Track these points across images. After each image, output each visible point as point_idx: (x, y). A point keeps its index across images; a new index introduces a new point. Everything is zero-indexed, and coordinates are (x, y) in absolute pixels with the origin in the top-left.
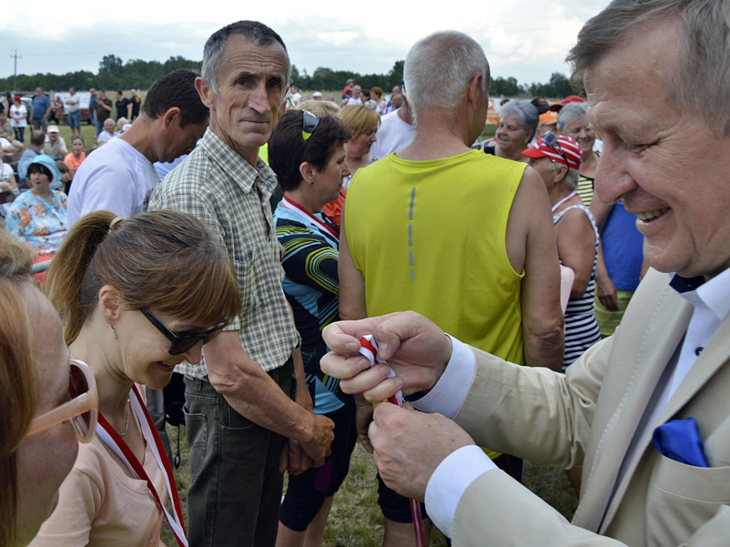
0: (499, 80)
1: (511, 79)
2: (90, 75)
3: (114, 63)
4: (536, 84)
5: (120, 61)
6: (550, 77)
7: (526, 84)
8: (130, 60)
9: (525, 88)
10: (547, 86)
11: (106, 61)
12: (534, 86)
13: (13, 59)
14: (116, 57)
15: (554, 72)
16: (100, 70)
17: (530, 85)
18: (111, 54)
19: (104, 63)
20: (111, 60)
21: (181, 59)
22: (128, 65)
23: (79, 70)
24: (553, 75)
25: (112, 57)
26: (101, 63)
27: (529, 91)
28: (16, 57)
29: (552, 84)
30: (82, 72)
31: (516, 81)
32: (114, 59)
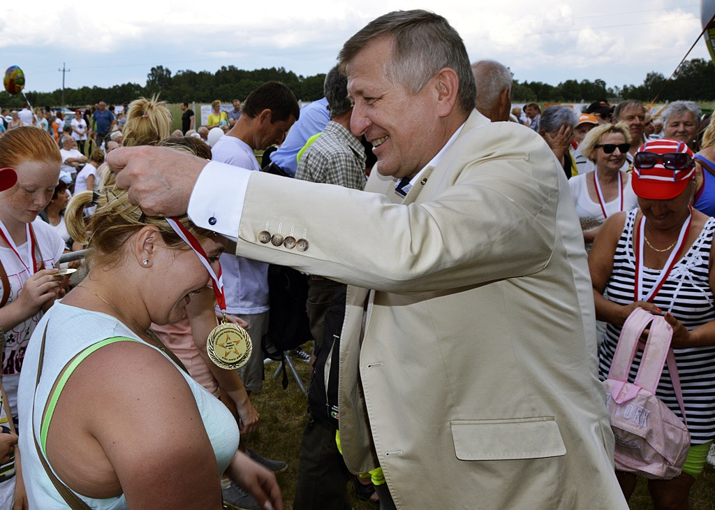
0: (584, 82)
1: (598, 81)
2: (138, 87)
3: (163, 74)
4: (628, 86)
5: (169, 72)
6: (645, 78)
7: (616, 87)
8: (179, 71)
9: (615, 92)
10: (641, 88)
11: (154, 72)
12: (625, 89)
13: (62, 72)
14: (164, 68)
15: (650, 72)
16: (148, 82)
17: (622, 88)
18: (159, 65)
19: (152, 74)
20: (159, 71)
21: (232, 69)
22: (177, 77)
23: (126, 83)
24: (648, 75)
25: (161, 67)
26: (149, 75)
27: (619, 94)
28: (64, 71)
29: (647, 86)
30: (129, 84)
31: (604, 84)
32: (163, 70)
